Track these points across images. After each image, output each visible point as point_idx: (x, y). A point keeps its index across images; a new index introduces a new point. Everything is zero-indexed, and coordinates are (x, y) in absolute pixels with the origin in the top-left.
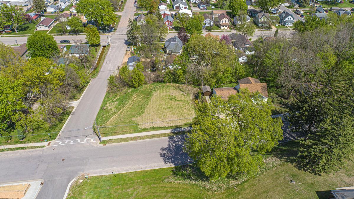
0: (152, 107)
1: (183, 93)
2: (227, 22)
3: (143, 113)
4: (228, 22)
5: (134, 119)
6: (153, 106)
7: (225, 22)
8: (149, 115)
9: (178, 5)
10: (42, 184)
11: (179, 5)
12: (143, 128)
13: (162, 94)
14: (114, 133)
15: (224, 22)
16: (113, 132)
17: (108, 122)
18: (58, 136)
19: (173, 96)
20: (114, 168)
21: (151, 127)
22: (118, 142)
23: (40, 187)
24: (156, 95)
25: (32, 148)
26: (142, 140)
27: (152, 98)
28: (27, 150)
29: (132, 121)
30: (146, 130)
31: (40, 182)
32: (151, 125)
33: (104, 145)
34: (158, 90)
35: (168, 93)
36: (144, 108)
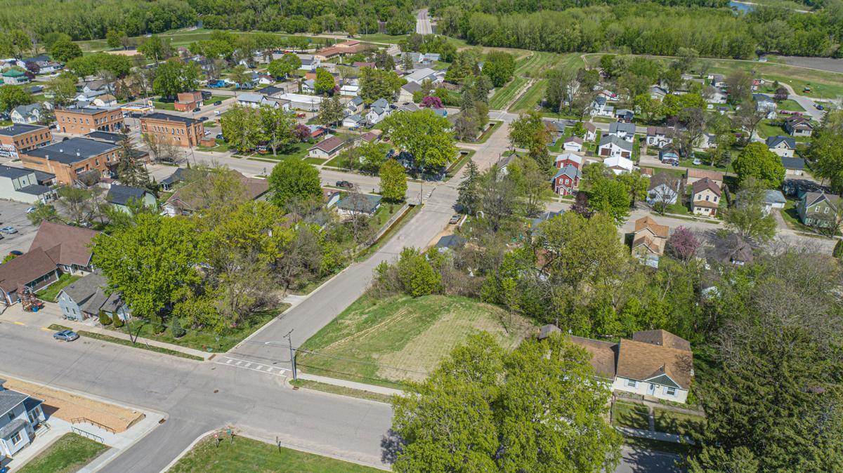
0: (423, 341)
1: (504, 330)
2: (711, 200)
3: (400, 348)
4: (715, 200)
5: (375, 356)
6: (427, 340)
7: (707, 199)
8: (408, 356)
9: (608, 145)
10: (162, 421)
11: (611, 146)
12: (383, 377)
13: (459, 322)
14: (327, 371)
15: (703, 198)
16: (324, 370)
17: (328, 348)
18: (233, 348)
19: (478, 330)
20: (288, 435)
21: (398, 381)
22: (322, 391)
23: (156, 424)
24: (445, 320)
25: (184, 355)
26: (366, 401)
27: (434, 324)
28: (175, 357)
29: (371, 357)
30: (386, 383)
31: (162, 417)
32: (401, 377)
33: (296, 388)
34: (454, 312)
35: (470, 322)
36: (408, 340)
